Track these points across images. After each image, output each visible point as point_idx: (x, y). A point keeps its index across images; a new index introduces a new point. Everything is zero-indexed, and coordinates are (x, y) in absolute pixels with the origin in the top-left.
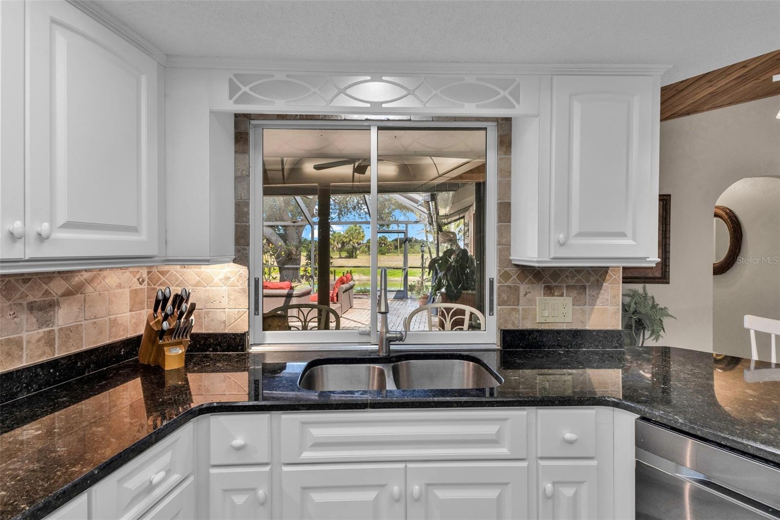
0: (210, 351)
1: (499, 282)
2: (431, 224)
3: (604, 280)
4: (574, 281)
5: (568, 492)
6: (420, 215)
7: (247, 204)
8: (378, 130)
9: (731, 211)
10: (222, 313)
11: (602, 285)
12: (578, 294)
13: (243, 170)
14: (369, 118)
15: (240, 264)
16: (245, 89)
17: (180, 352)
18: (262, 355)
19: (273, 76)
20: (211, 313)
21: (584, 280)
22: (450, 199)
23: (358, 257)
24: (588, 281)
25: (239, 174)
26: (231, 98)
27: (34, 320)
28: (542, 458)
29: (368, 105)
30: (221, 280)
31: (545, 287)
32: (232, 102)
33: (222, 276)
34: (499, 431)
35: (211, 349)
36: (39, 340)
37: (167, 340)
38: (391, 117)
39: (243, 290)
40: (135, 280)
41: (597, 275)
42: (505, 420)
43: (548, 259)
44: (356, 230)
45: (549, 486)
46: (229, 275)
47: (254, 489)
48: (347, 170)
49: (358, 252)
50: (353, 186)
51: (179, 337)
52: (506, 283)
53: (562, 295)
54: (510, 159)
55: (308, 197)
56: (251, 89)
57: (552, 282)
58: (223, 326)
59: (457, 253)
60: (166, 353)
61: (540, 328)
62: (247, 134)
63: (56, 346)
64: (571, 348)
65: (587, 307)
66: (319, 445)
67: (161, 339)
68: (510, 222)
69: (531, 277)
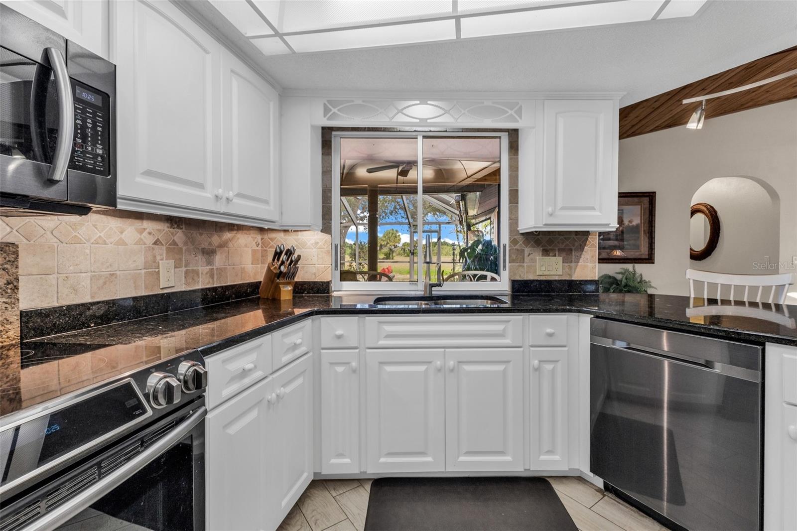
0: (306, 294)
1: (510, 246)
2: (461, 222)
3: (585, 245)
4: (563, 246)
5: (549, 367)
6: (452, 216)
7: (330, 191)
8: (423, 138)
9: (711, 207)
10: (313, 267)
11: (584, 249)
12: (567, 255)
13: (327, 167)
14: (416, 130)
15: (326, 233)
16: (334, 110)
17: (290, 289)
18: (340, 297)
19: (353, 101)
20: (305, 267)
21: (570, 245)
22: (477, 200)
23: (394, 258)
24: (574, 246)
25: (325, 169)
26: (325, 117)
27: (205, 260)
28: (532, 346)
29: (418, 121)
30: (312, 244)
31: (543, 250)
32: (325, 119)
33: (313, 241)
34: (504, 329)
35: (306, 292)
36: (207, 274)
37: (281, 280)
38: (432, 129)
39: (328, 251)
40: (254, 243)
41: (580, 241)
42: (508, 321)
43: (542, 226)
44: (393, 234)
45: (536, 362)
46: (318, 241)
47: (348, 363)
48: (391, 174)
49: (394, 254)
50: (397, 188)
51: (289, 279)
52: (515, 246)
53: (555, 256)
54: (517, 159)
55: (358, 197)
56: (338, 110)
57: (548, 246)
58: (313, 276)
59: (483, 243)
60: (281, 289)
61: (539, 279)
62: (331, 141)
63: (215, 279)
64: (561, 292)
65: (573, 264)
66: (389, 336)
67: (278, 279)
68: (517, 203)
69: (532, 242)
